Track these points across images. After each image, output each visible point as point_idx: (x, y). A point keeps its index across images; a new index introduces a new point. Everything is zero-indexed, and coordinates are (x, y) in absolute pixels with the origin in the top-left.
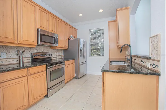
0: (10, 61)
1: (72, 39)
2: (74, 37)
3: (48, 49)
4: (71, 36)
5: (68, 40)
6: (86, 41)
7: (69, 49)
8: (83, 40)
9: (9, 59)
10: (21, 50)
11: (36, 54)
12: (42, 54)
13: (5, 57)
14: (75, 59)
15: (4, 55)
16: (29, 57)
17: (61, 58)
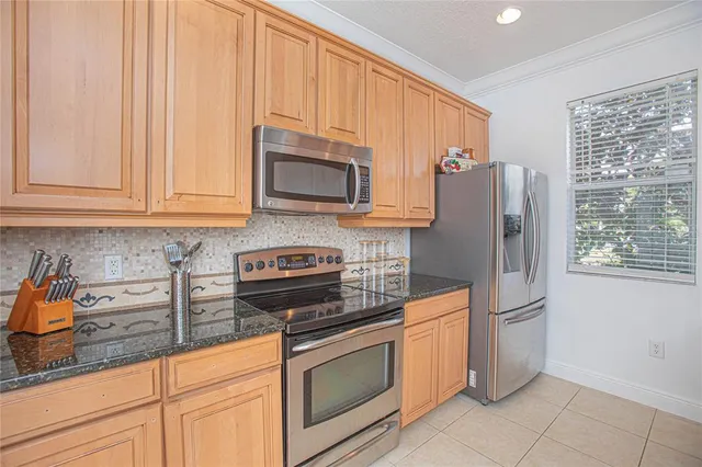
0: (138, 294)
1: (458, 167)
2: (471, 158)
3: (322, 229)
4: (453, 151)
5: (432, 176)
6: (543, 178)
7: (438, 226)
8: (526, 171)
9: (138, 282)
10: (188, 240)
11: (255, 260)
12: (289, 258)
13: (118, 276)
14: (470, 286)
15: (114, 268)
16: (227, 274)
17: (393, 271)
